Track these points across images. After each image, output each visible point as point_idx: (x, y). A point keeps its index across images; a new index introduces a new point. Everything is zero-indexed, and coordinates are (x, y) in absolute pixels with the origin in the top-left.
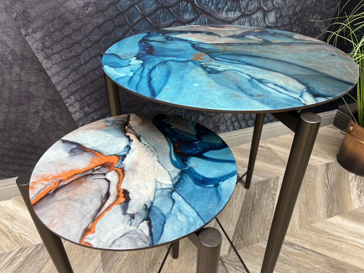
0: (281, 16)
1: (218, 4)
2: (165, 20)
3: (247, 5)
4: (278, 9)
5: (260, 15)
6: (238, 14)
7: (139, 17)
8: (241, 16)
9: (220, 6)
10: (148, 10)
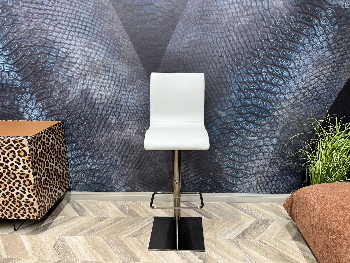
0: (280, 140)
1: (247, 134)
2: (223, 138)
3: (261, 135)
4: (277, 138)
5: (268, 139)
6: (257, 138)
7: (213, 136)
8: (258, 139)
9: (248, 134)
10: (216, 134)
